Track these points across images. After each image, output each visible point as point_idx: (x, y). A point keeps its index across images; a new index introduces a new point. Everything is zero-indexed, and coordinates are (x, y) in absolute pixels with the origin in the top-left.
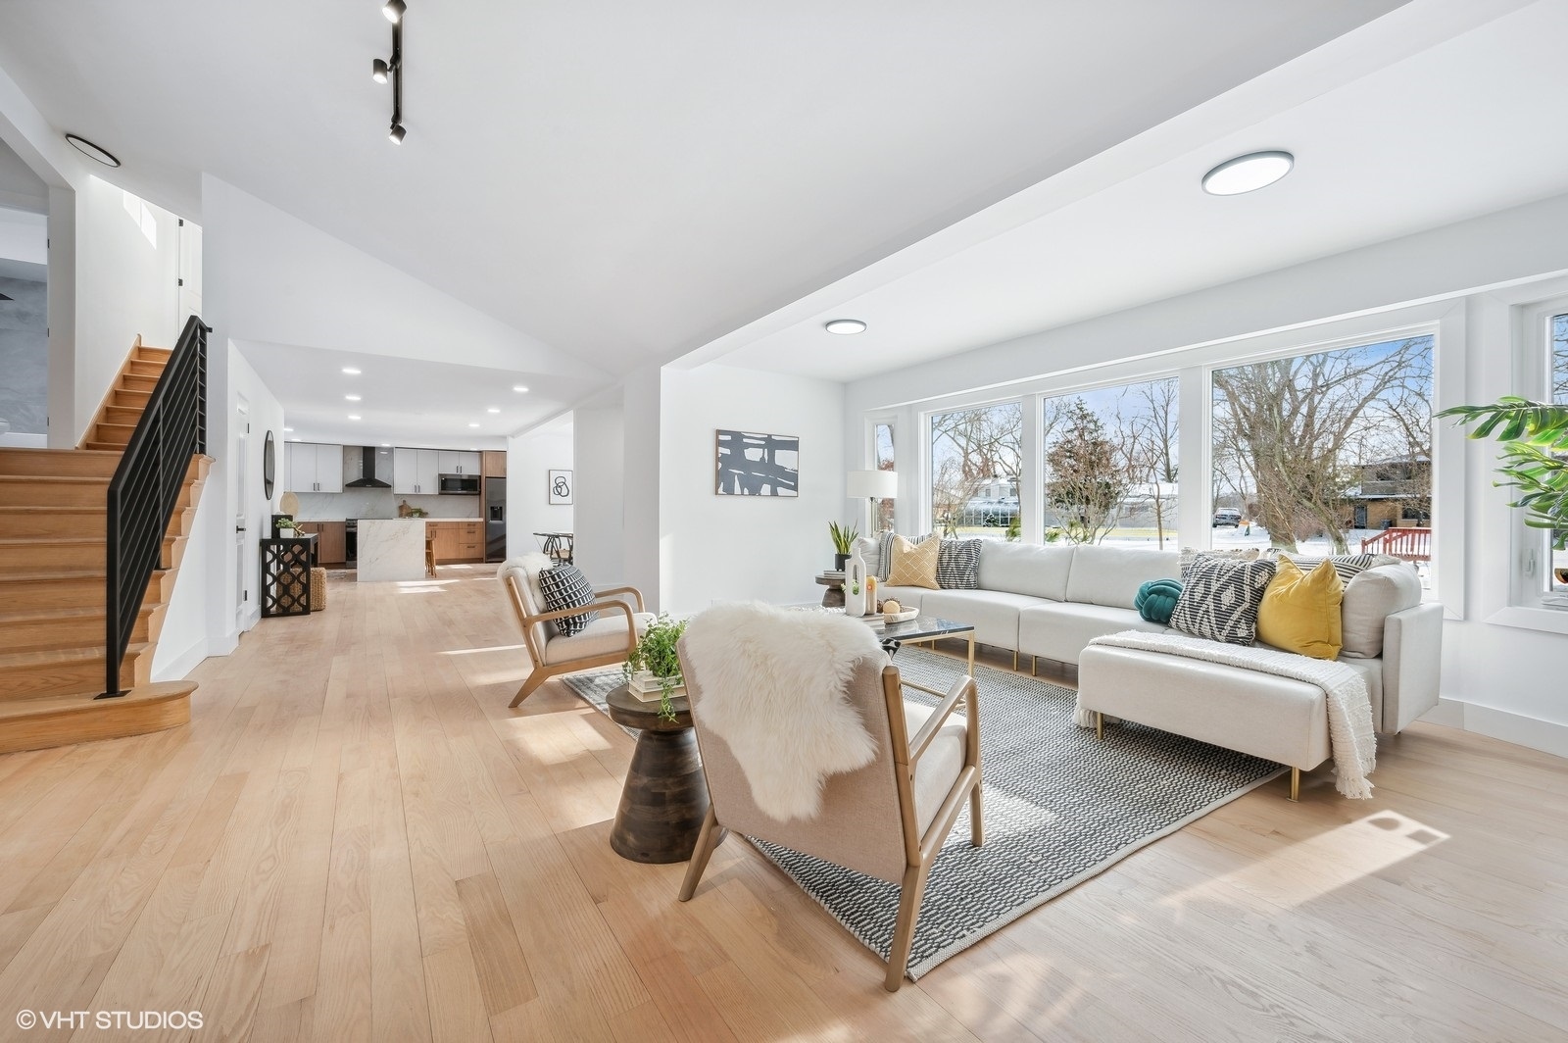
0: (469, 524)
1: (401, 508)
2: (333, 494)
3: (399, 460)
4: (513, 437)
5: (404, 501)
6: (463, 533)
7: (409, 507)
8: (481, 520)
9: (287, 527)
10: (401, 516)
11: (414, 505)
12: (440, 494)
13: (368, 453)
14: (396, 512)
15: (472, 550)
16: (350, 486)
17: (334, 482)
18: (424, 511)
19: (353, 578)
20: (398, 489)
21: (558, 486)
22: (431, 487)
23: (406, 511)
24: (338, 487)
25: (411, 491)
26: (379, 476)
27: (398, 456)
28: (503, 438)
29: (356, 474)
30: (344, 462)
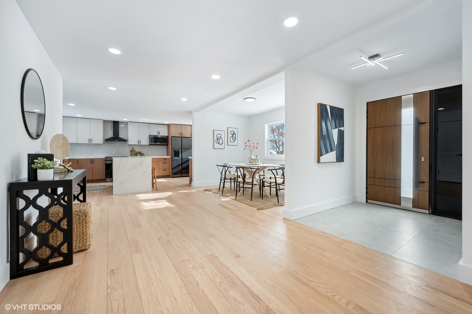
0: (164, 159)
1: (131, 151)
2: (98, 144)
3: (130, 127)
4: (197, 111)
5: (133, 148)
6: (161, 163)
7: (135, 151)
8: (169, 157)
9: (44, 167)
10: (131, 155)
11: (137, 150)
12: (150, 145)
13: (116, 124)
14: (129, 153)
15: (165, 171)
16: (107, 140)
17: (99, 138)
18: (142, 152)
19: (110, 191)
20: (130, 142)
21: (218, 139)
22: (145, 141)
23: (134, 153)
24: (101, 141)
25: (136, 143)
26: (121, 135)
27: (130, 126)
28: (190, 113)
29: (110, 135)
30: (104, 129)
